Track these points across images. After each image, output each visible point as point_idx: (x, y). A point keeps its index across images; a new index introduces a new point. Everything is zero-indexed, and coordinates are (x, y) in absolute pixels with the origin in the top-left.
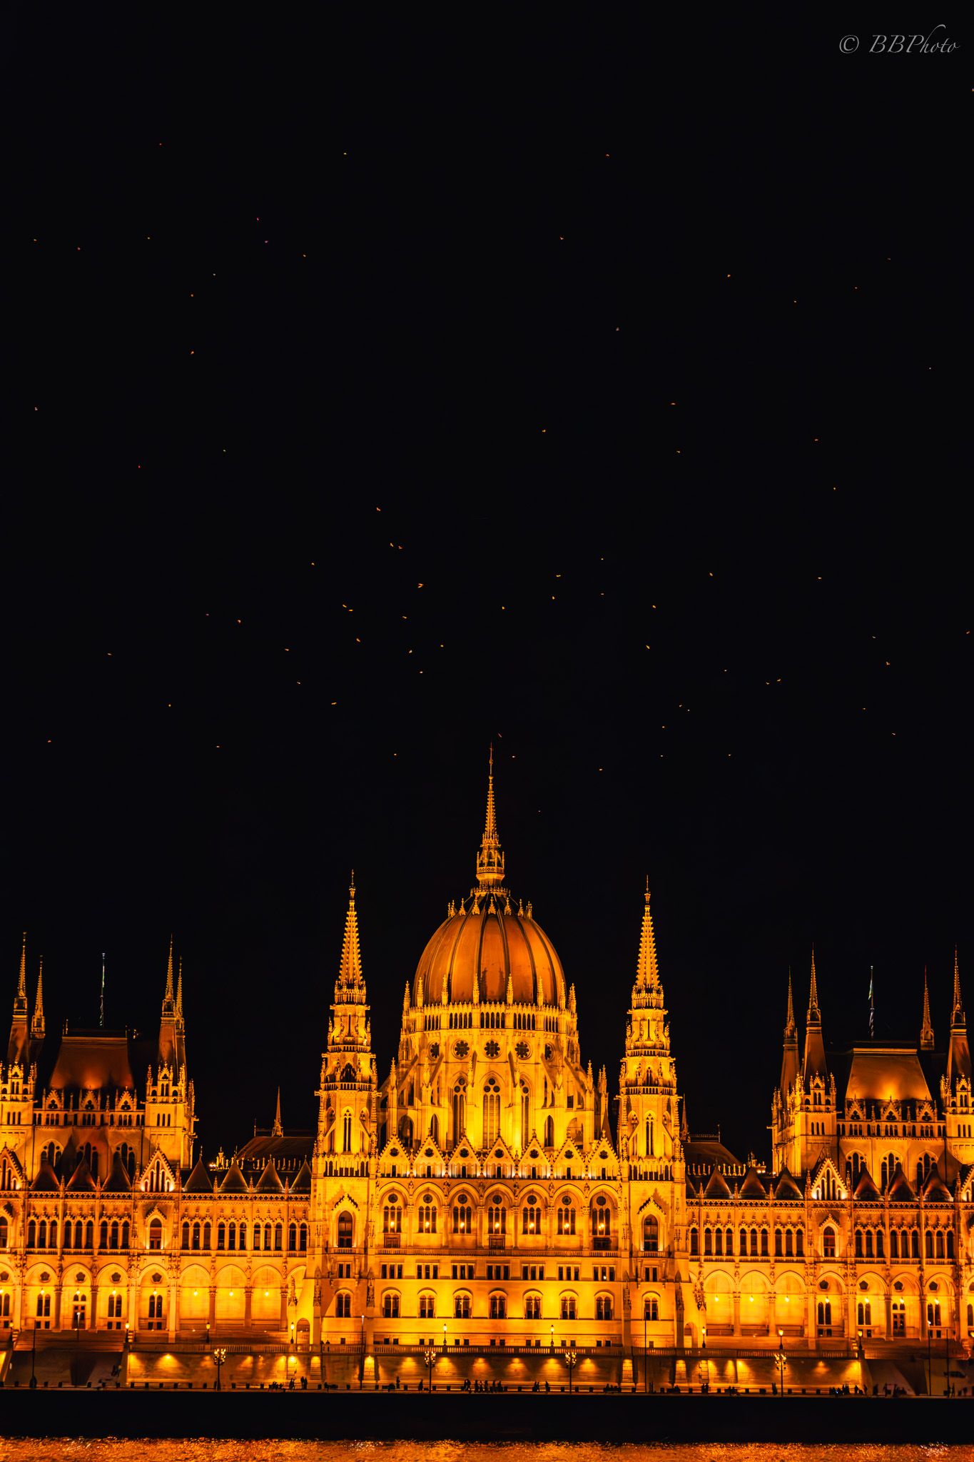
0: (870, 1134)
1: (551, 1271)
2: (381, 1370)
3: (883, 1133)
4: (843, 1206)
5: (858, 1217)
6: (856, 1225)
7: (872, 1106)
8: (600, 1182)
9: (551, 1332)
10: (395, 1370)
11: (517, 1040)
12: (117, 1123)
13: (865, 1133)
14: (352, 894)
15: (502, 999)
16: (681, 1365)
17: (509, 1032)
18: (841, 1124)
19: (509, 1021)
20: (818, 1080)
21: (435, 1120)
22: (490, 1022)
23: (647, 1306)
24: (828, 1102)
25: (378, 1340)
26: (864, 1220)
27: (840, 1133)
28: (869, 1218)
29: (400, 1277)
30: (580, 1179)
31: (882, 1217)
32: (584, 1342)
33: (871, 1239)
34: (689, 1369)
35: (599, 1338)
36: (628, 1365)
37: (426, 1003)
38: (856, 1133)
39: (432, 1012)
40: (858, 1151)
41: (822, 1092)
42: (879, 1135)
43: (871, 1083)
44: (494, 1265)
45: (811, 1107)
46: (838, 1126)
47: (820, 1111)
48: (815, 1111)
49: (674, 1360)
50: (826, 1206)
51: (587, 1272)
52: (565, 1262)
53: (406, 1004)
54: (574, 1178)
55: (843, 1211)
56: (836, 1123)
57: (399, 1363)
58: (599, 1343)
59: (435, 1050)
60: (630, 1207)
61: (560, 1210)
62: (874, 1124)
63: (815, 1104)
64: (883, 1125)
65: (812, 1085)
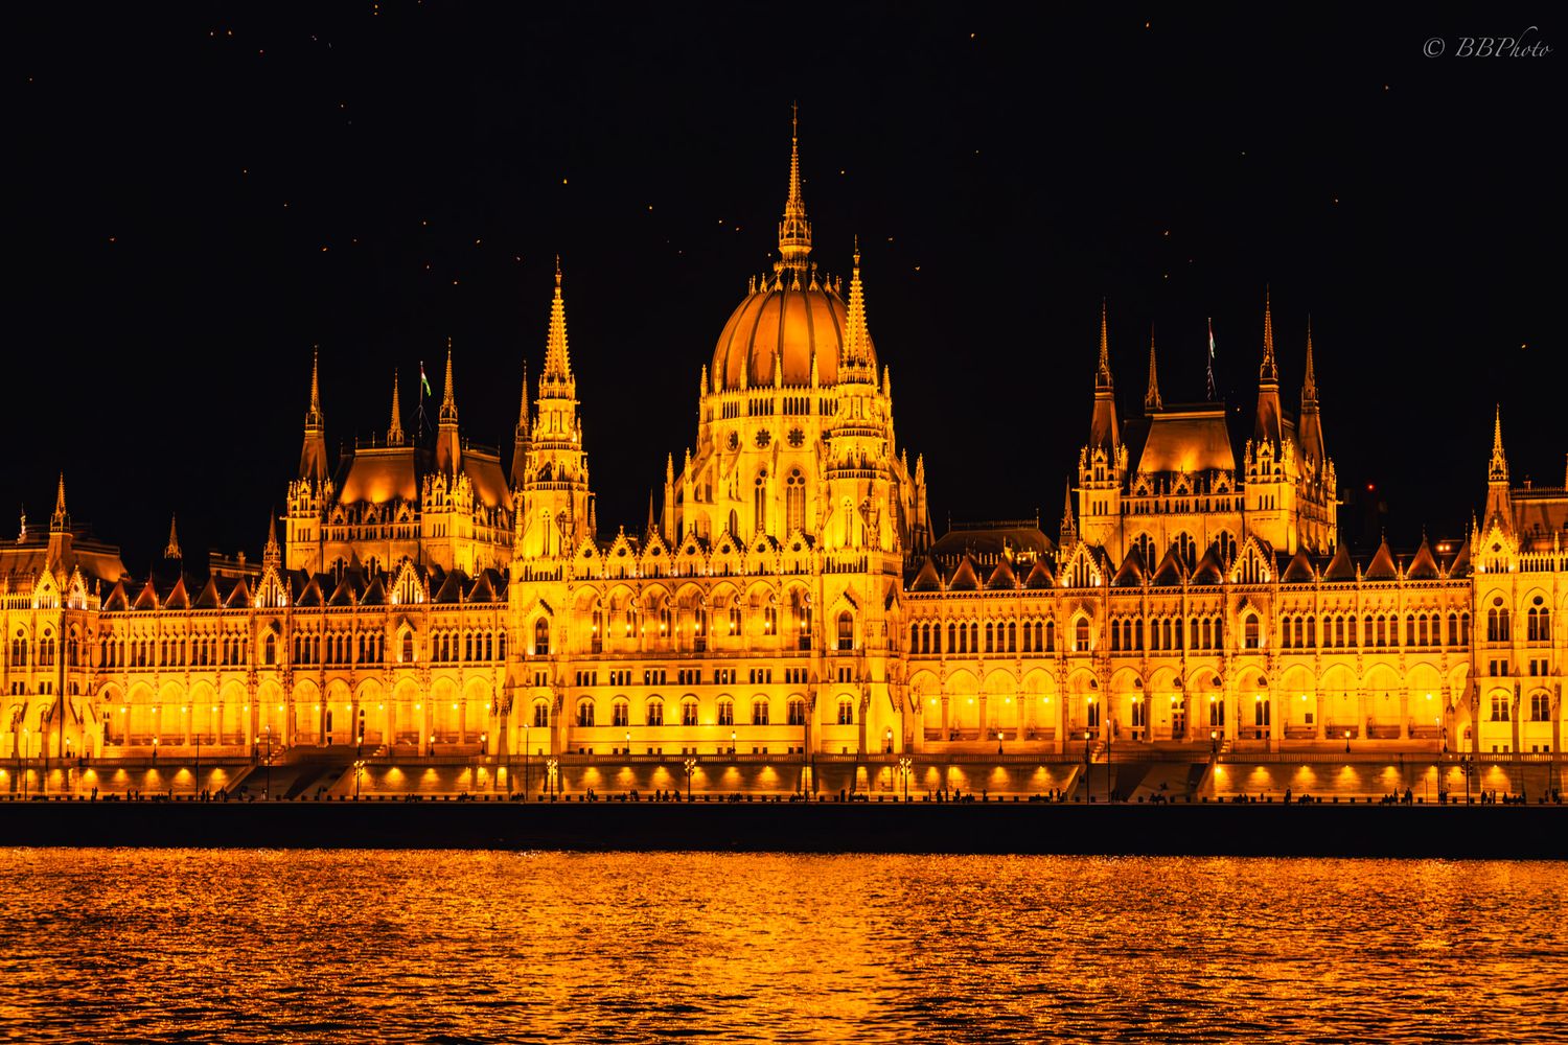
0: (1157, 511)
1: (743, 675)
2: (565, 781)
3: (1172, 510)
4: (1096, 594)
5: (1115, 606)
6: (1111, 614)
7: (1164, 478)
8: (792, 577)
9: (744, 739)
10: (579, 781)
11: (788, 426)
12: (395, 535)
13: (1152, 511)
14: (559, 280)
15: (771, 384)
16: (862, 772)
17: (777, 418)
18: (1125, 501)
19: (778, 407)
20: (1099, 453)
21: (733, 516)
22: (760, 409)
23: (842, 709)
24: (1111, 478)
25: (572, 749)
26: (1120, 609)
27: (1124, 511)
28: (1127, 606)
29: (594, 684)
30: (772, 574)
31: (1141, 605)
32: (774, 749)
33: (1130, 630)
34: (872, 776)
35: (791, 745)
36: (807, 773)
37: (724, 387)
38: (1142, 511)
39: (731, 398)
40: (1147, 532)
41: (1105, 466)
42: (1168, 511)
43: (1168, 452)
44: (686, 670)
45: (1092, 484)
46: (1122, 504)
47: (1102, 488)
48: (1097, 488)
49: (854, 766)
50: (1078, 594)
51: (779, 674)
52: (757, 664)
53: (704, 389)
54: (767, 573)
55: (1098, 600)
56: (1119, 501)
57: (582, 773)
58: (791, 750)
59: (734, 440)
60: (822, 603)
61: (767, 609)
62: (1162, 499)
63: (1097, 479)
64: (1173, 500)
65: (1093, 459)
